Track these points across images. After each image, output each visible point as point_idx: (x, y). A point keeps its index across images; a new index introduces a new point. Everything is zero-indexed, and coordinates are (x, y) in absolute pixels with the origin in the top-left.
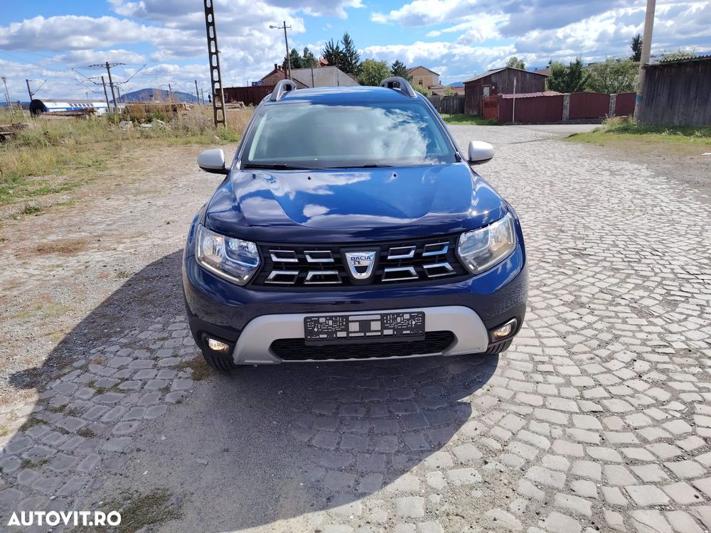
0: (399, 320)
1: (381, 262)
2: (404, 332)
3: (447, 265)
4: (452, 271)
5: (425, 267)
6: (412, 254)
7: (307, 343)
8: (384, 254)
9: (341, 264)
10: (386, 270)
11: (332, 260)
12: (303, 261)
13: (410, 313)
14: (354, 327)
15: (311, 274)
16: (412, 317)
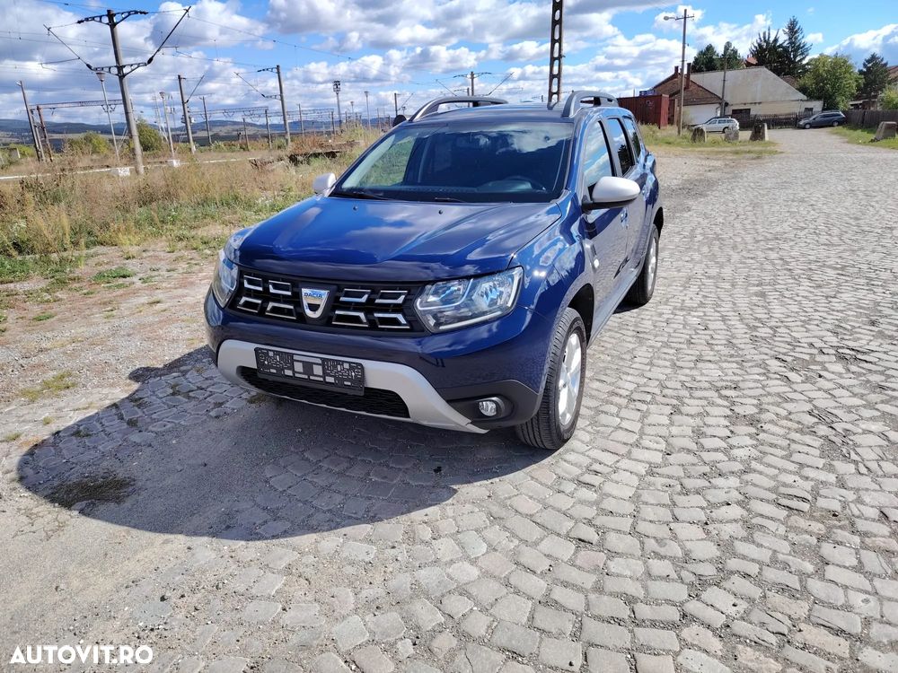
0: (339, 367)
1: (334, 303)
2: (346, 383)
3: (400, 317)
4: (404, 325)
5: (376, 315)
6: (364, 299)
7: (260, 376)
8: (338, 294)
9: (296, 299)
10: (337, 312)
11: (289, 293)
12: (267, 289)
13: (350, 363)
14: (299, 367)
15: (271, 305)
16: (352, 368)
